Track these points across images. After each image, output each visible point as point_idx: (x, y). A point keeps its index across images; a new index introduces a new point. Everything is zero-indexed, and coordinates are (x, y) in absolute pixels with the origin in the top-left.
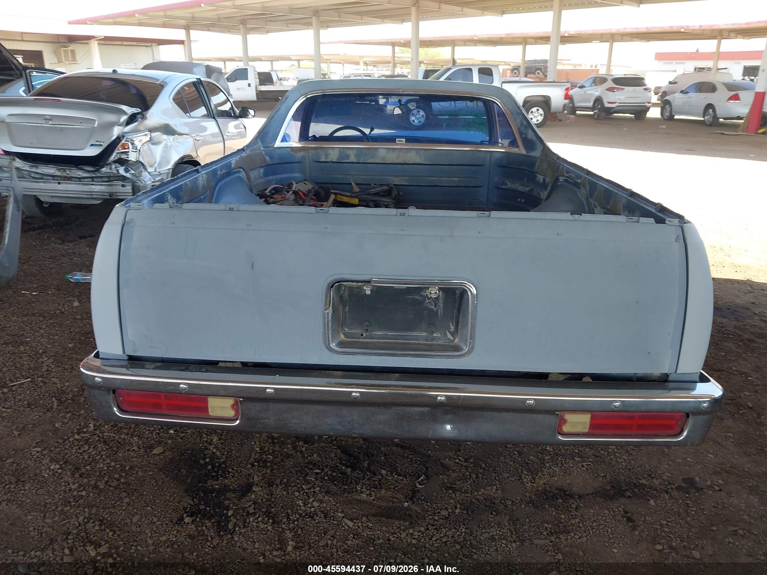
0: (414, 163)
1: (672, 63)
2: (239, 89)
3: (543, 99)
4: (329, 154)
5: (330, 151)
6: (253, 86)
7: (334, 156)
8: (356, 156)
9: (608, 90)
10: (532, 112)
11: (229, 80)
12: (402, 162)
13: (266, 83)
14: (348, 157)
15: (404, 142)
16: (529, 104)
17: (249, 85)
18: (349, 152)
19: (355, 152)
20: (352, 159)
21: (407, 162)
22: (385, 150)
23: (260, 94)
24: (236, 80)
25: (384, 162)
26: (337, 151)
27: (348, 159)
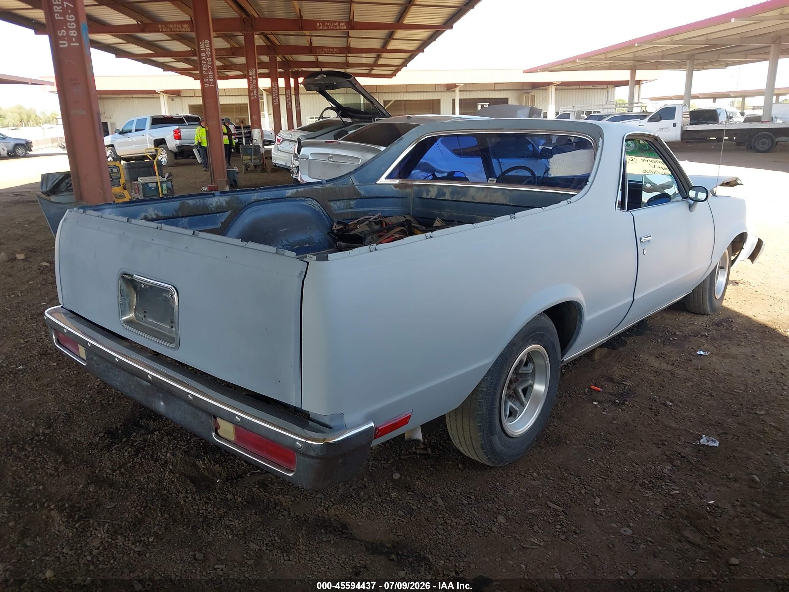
0: (500, 203)
2: (662, 129)
4: (430, 191)
5: (431, 189)
6: (679, 125)
7: (433, 194)
8: (452, 193)
11: (653, 120)
12: (489, 202)
13: (708, 122)
14: (444, 194)
15: (495, 182)
17: (675, 125)
18: (445, 190)
19: (450, 190)
20: (448, 197)
21: (494, 202)
22: (475, 189)
23: (685, 134)
24: (661, 119)
25: (473, 201)
26: (436, 188)
27: (444, 196)
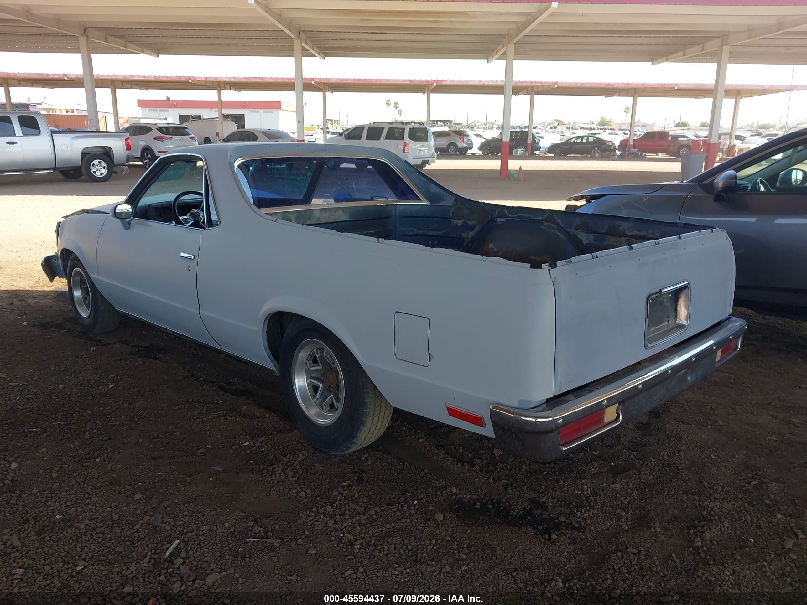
1: (157, 111)
3: (102, 150)
9: (155, 139)
10: (94, 165)
16: (88, 156)
